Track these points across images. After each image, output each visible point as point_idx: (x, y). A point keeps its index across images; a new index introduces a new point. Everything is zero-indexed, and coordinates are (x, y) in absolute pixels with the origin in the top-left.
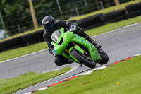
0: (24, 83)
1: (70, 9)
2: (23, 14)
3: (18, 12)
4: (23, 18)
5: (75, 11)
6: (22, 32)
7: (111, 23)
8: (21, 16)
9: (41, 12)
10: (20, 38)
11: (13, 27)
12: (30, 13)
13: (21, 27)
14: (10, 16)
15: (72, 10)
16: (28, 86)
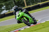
5: (40, 1)
14: (17, 3)
16: (23, 27)
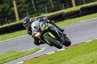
0: (8, 58)
1: (41, 9)
2: (10, 11)
3: (6, 10)
4: (9, 14)
6: (8, 23)
7: (69, 19)
8: (7, 12)
9: (21, 10)
12: (14, 11)
13: (8, 20)
15: (43, 9)
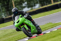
10: (46, 8)
11: (42, 3)
